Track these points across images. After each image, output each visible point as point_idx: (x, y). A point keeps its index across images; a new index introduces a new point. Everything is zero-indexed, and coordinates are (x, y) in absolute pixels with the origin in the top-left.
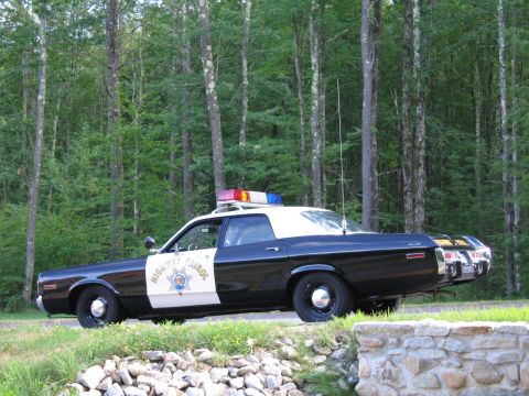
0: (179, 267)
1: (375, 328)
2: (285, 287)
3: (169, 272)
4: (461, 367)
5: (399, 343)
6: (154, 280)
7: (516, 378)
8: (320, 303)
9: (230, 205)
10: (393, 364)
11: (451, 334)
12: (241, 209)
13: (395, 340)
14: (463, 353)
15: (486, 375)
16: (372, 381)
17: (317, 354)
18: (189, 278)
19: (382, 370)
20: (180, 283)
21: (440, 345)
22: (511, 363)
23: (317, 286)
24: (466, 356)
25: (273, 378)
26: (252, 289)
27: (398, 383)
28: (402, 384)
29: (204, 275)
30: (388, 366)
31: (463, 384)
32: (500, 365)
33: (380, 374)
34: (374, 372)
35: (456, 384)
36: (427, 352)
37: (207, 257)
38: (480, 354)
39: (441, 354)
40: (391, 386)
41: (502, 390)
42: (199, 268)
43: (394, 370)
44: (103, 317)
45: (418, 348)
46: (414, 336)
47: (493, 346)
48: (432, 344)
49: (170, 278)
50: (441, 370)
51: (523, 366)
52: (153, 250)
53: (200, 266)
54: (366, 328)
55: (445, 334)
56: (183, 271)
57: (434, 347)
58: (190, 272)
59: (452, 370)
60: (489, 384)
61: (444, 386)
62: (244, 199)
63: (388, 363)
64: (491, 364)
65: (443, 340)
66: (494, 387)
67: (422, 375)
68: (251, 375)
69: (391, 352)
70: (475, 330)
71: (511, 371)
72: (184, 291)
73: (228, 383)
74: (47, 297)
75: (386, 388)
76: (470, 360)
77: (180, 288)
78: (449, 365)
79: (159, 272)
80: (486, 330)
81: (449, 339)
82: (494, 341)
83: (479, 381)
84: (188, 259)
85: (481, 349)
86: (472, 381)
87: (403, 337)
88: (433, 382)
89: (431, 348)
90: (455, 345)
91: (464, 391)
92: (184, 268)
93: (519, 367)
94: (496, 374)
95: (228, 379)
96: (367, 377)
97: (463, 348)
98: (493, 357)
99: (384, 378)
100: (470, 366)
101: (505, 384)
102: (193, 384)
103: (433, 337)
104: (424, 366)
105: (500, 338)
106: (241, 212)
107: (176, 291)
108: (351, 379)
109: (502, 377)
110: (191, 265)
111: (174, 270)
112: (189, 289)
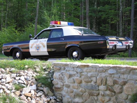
0: (38, 44)
1: (58, 64)
2: (65, 51)
3: (35, 45)
4: (80, 77)
5: (64, 69)
6: (31, 47)
7: (95, 81)
8: (75, 56)
9: (54, 25)
10: (62, 75)
11: (78, 67)
12: (56, 27)
13: (63, 68)
14: (81, 73)
15: (87, 80)
16: (57, 80)
17: (46, 71)
18: (40, 47)
19: (59, 77)
21: (75, 70)
22: (94, 77)
23: (74, 51)
24: (82, 74)
25: (29, 77)
26: (57, 51)
27: (63, 81)
28: (65, 81)
29: (44, 46)
30: (61, 76)
31: (81, 82)
32: (92, 77)
33: (59, 78)
34: (57, 77)
35: (79, 82)
36: (72, 72)
37: (45, 41)
38: (86, 73)
39: (75, 73)
40: (61, 82)
41: (91, 85)
42: (43, 44)
43: (62, 77)
44: (19, 58)
45: (69, 70)
46: (68, 67)
47: (90, 71)
48: (73, 69)
49: (35, 47)
50: (75, 78)
51: (98, 78)
52: (31, 38)
54: (56, 64)
55: (76, 67)
56: (39, 45)
57: (73, 71)
58: (41, 45)
59: (78, 78)
60: (88, 82)
61: (76, 83)
62: (59, 24)
63: (61, 75)
64: (89, 77)
65: (76, 69)
66: (89, 84)
67: (70, 79)
68: (23, 76)
69: (62, 71)
70: (85, 66)
71: (94, 79)
72: (39, 51)
73: (15, 78)
74: (5, 51)
75: (60, 82)
76: (83, 75)
77: (38, 50)
78: (77, 76)
79: (33, 45)
80: (88, 66)
81: (78, 68)
82: (90, 69)
83: (85, 82)
84: (40, 41)
85: (86, 72)
86: (83, 82)
87: (66, 67)
88: (72, 81)
89: (72, 71)
90: (79, 70)
91: (81, 84)
93: (96, 78)
94: (90, 80)
95: (15, 77)
96: (55, 79)
97: (81, 71)
98: (89, 75)
99: (60, 79)
100: (83, 77)
101: (92, 83)
102: (3, 78)
103: (73, 68)
104: (70, 76)
105: (91, 69)
106: (56, 28)
107: (37, 51)
108: (52, 79)
109: (92, 81)
110: (41, 43)
111: (37, 44)
112: (40, 50)
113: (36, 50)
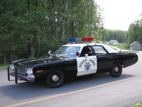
0: (87, 62)
3: (84, 64)
6: (80, 67)
18: (90, 65)
20: (88, 67)
29: (94, 64)
37: (95, 58)
42: (93, 62)
49: (85, 66)
53: (93, 61)
56: (89, 63)
58: (91, 63)
79: (81, 64)
92: (89, 62)
107: (86, 70)
110: (91, 61)
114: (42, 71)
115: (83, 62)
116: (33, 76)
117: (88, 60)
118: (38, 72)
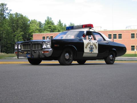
3: (89, 46)
6: (86, 48)
18: (93, 48)
29: (96, 48)
37: (96, 42)
42: (95, 46)
49: (89, 48)
110: (94, 44)
111: (91, 45)
112: (93, 52)
113: (90, 51)
114: (58, 46)
115: (88, 44)
116: (51, 49)
117: (92, 43)
118: (55, 46)
